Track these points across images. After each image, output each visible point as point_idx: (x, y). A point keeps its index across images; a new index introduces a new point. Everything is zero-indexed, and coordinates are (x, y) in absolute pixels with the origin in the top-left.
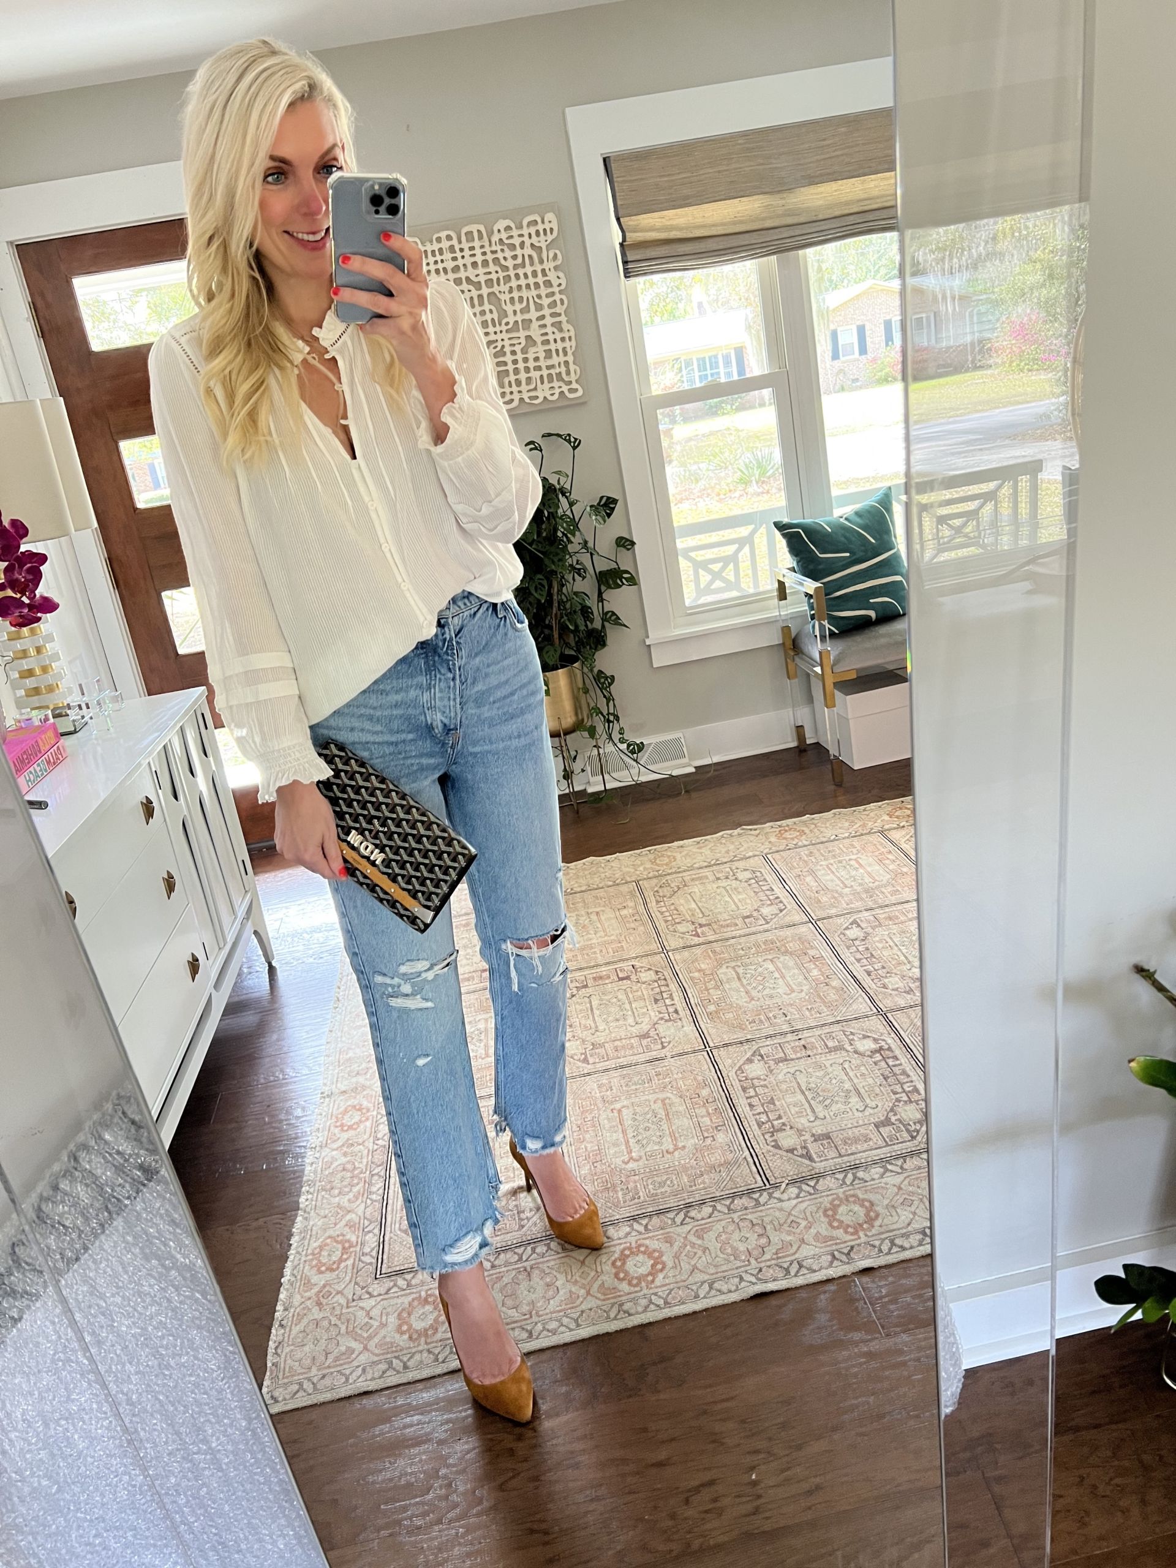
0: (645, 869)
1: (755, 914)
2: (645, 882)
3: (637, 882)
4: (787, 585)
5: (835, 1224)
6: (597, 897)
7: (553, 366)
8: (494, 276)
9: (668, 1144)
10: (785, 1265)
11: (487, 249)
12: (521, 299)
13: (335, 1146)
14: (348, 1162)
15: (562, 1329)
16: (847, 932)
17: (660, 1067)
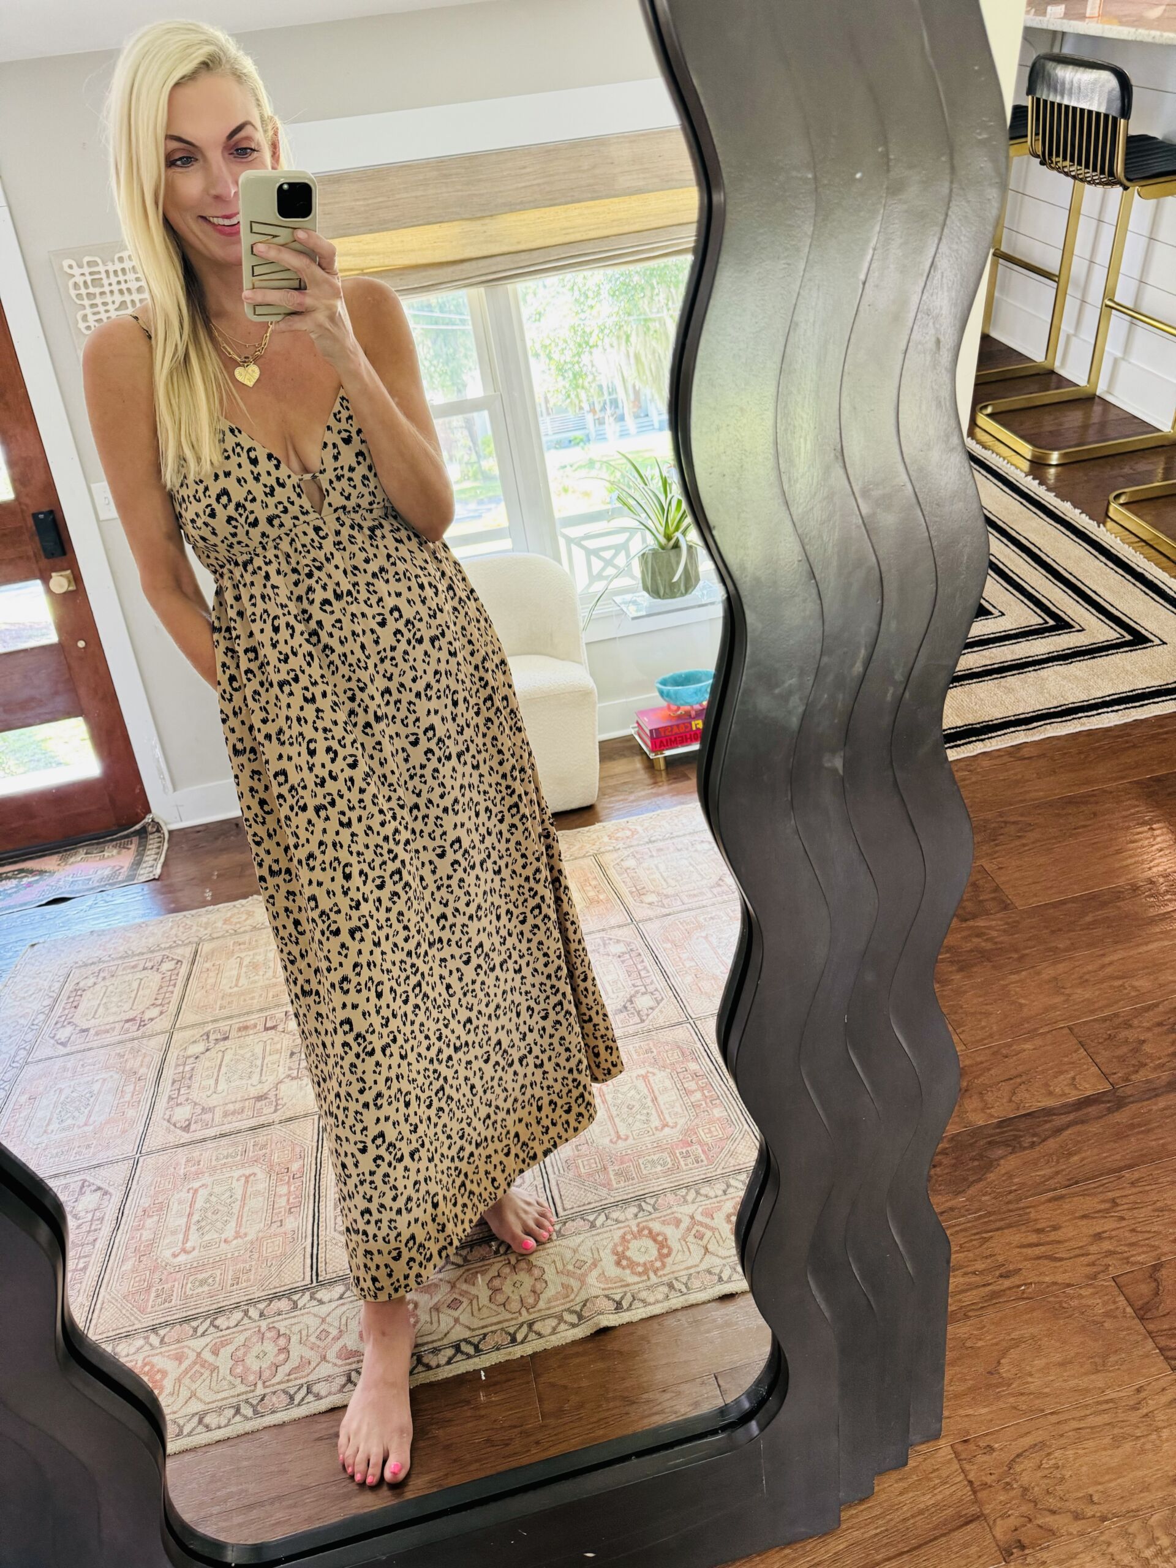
9: (230, 1231)
10: (293, 1391)
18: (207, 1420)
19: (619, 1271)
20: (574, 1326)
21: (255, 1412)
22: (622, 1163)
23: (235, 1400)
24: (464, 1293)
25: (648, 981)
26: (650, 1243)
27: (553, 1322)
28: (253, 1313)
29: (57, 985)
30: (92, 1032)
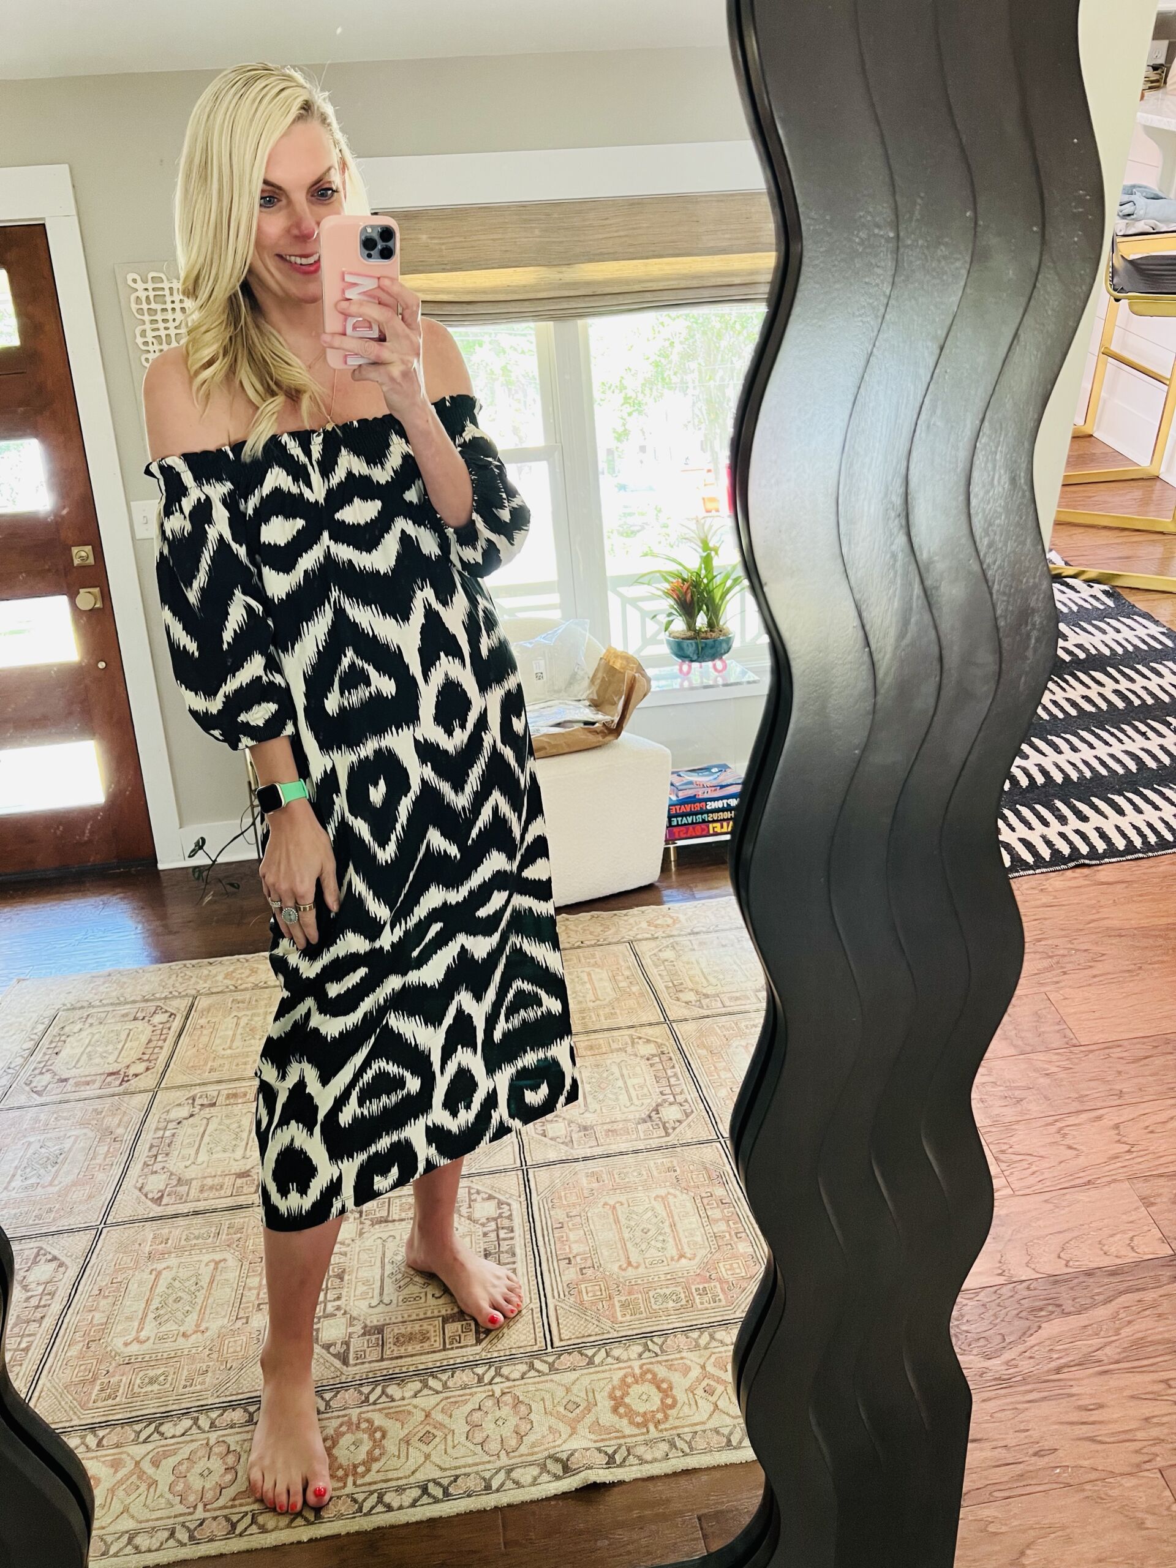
18: (138, 1540)
19: (615, 1418)
20: (558, 1478)
21: (192, 1538)
22: (630, 1293)
23: (172, 1521)
24: (440, 1426)
25: (678, 1090)
26: (653, 1390)
27: (535, 1471)
28: (204, 1422)
29: (41, 1028)
30: (71, 1082)
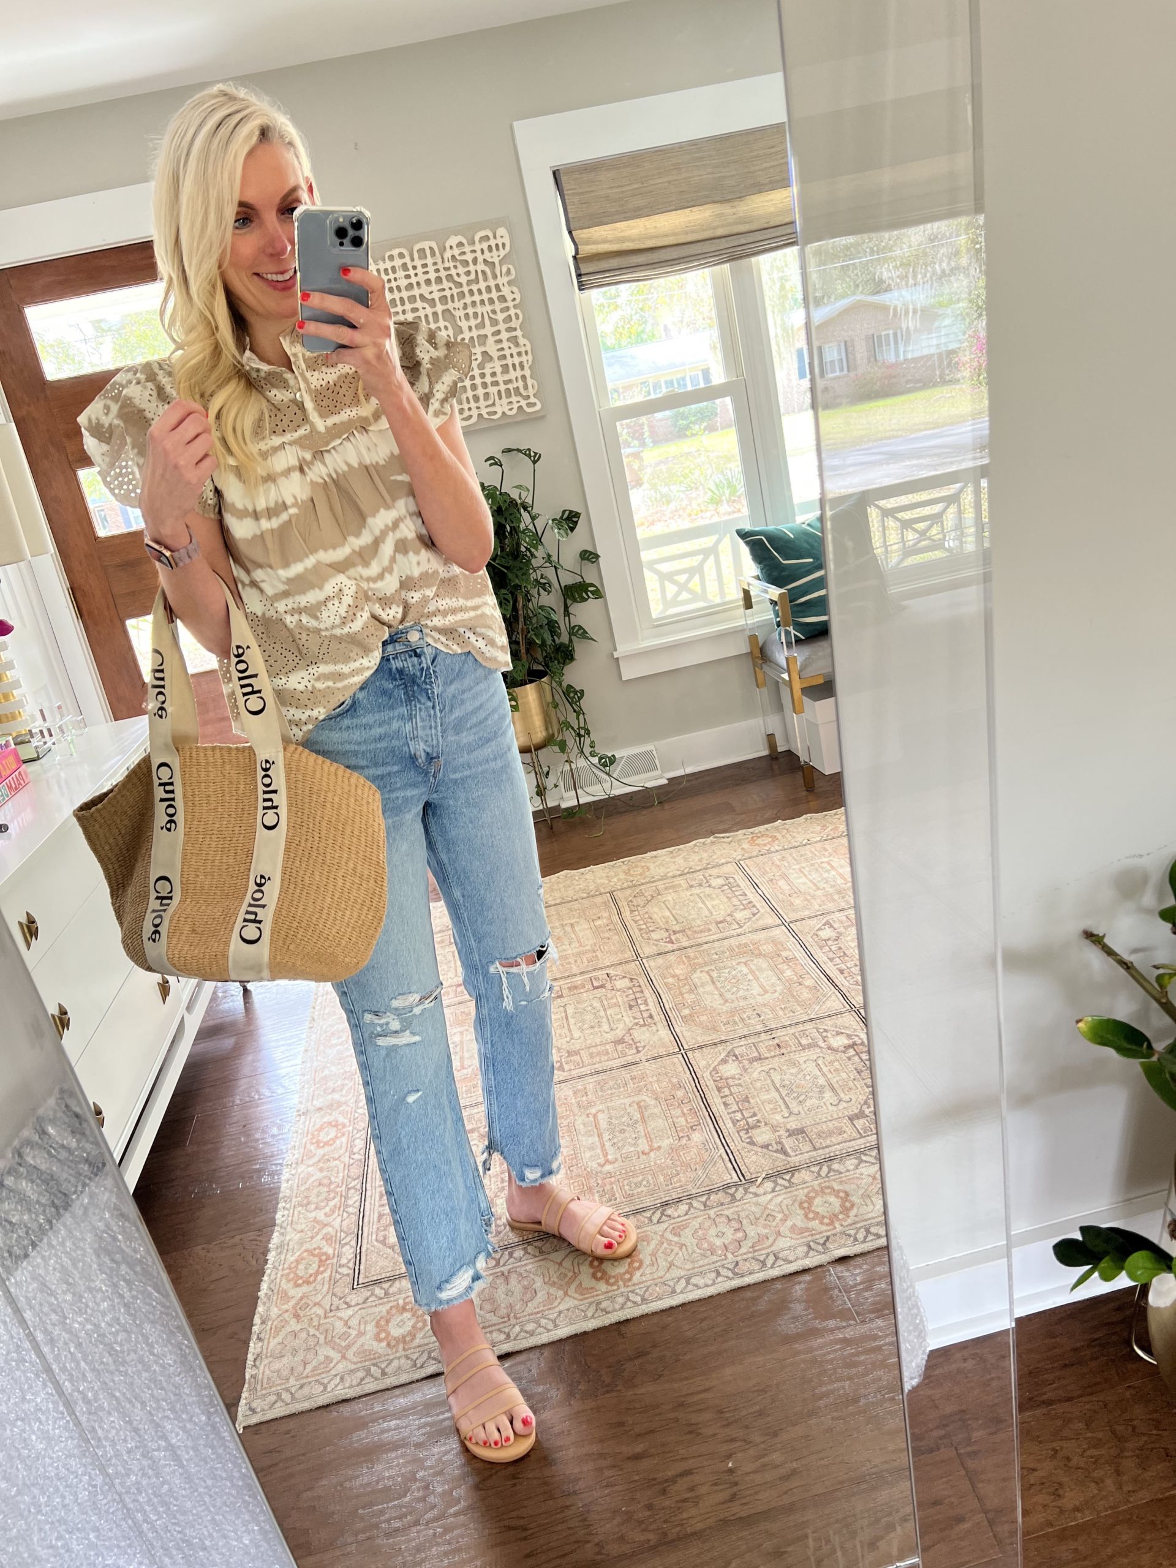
0: (619, 880)
1: (729, 919)
2: (619, 893)
3: (611, 893)
4: (752, 593)
5: (811, 1215)
6: (571, 910)
7: (510, 381)
8: (448, 293)
9: (643, 1145)
10: (762, 1258)
11: (440, 266)
12: (476, 315)
13: (311, 1162)
14: (325, 1177)
15: (541, 1330)
16: (820, 933)
17: (636, 1071)
21: (735, 1273)
23: (712, 1266)
28: (698, 1205)
